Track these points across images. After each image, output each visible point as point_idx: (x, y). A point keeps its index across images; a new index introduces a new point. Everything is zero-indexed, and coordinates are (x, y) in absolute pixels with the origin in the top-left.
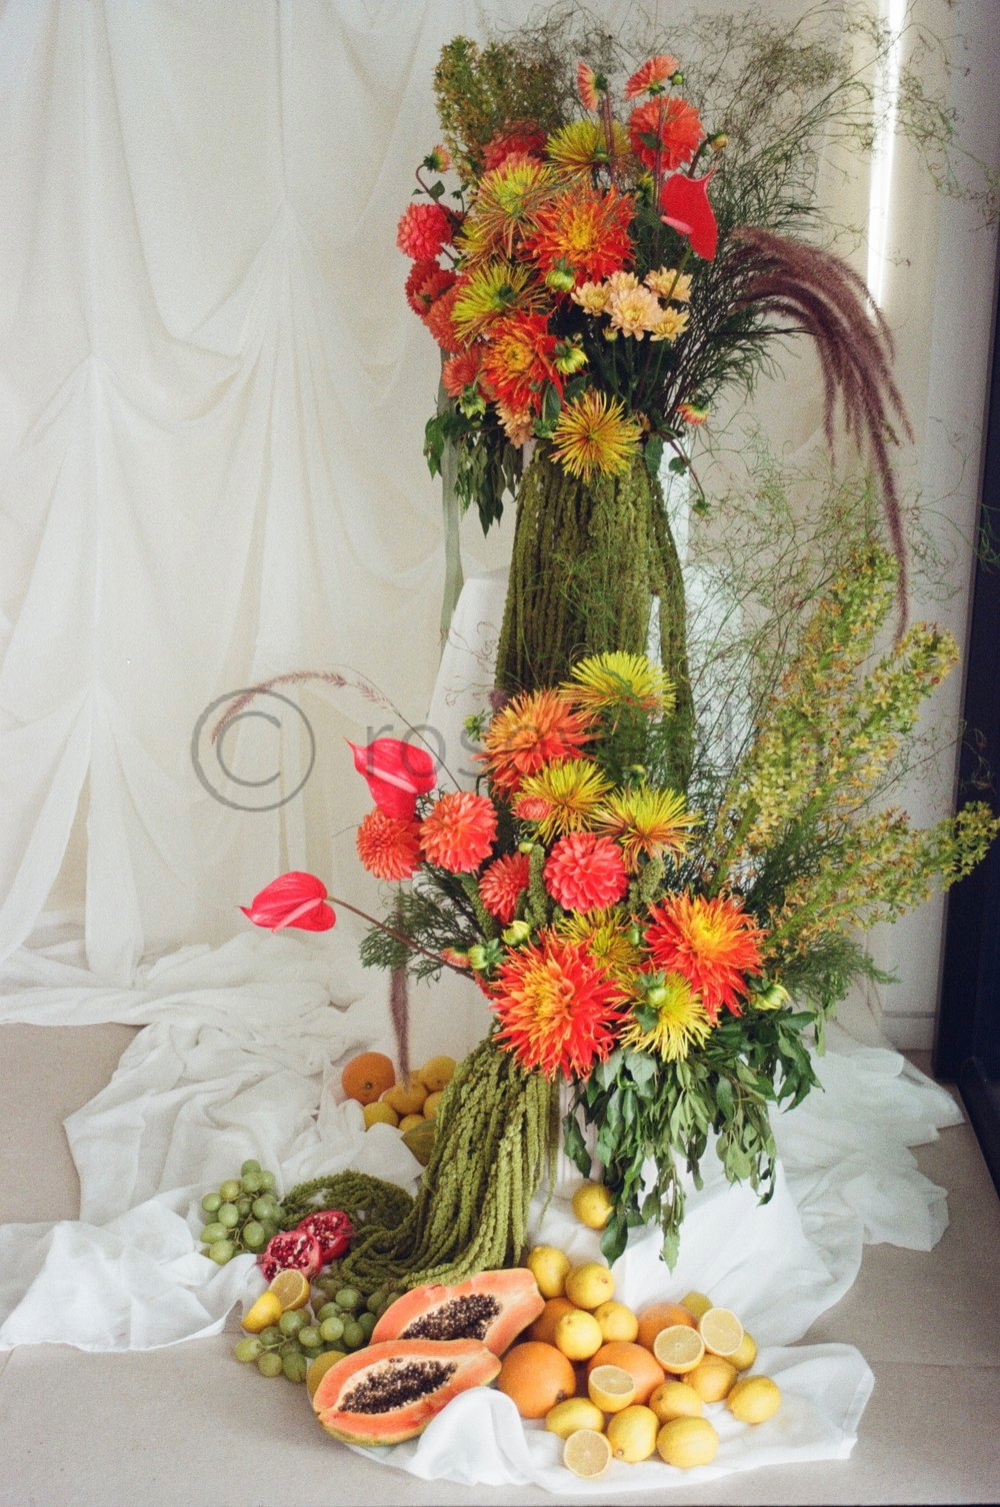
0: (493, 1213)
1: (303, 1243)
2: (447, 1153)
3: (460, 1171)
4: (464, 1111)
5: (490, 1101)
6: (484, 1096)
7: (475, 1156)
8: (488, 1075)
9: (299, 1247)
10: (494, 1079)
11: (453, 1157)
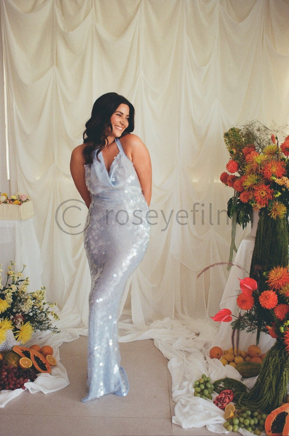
0: (282, 389)
1: (224, 397)
2: (266, 375)
3: (271, 379)
4: (270, 364)
5: (277, 362)
6: (275, 361)
7: (274, 375)
8: (276, 355)
9: (223, 398)
10: (278, 357)
11: (268, 375)
